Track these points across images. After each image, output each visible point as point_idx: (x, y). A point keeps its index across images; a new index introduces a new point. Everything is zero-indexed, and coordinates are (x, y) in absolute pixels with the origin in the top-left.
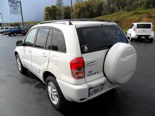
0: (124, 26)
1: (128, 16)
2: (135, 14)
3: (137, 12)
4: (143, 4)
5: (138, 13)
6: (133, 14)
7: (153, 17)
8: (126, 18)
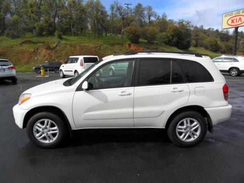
0: (14, 60)
1: (16, 45)
2: (25, 42)
3: (28, 41)
4: (34, 30)
5: (30, 42)
6: (23, 43)
7: (52, 49)
8: (13, 49)
